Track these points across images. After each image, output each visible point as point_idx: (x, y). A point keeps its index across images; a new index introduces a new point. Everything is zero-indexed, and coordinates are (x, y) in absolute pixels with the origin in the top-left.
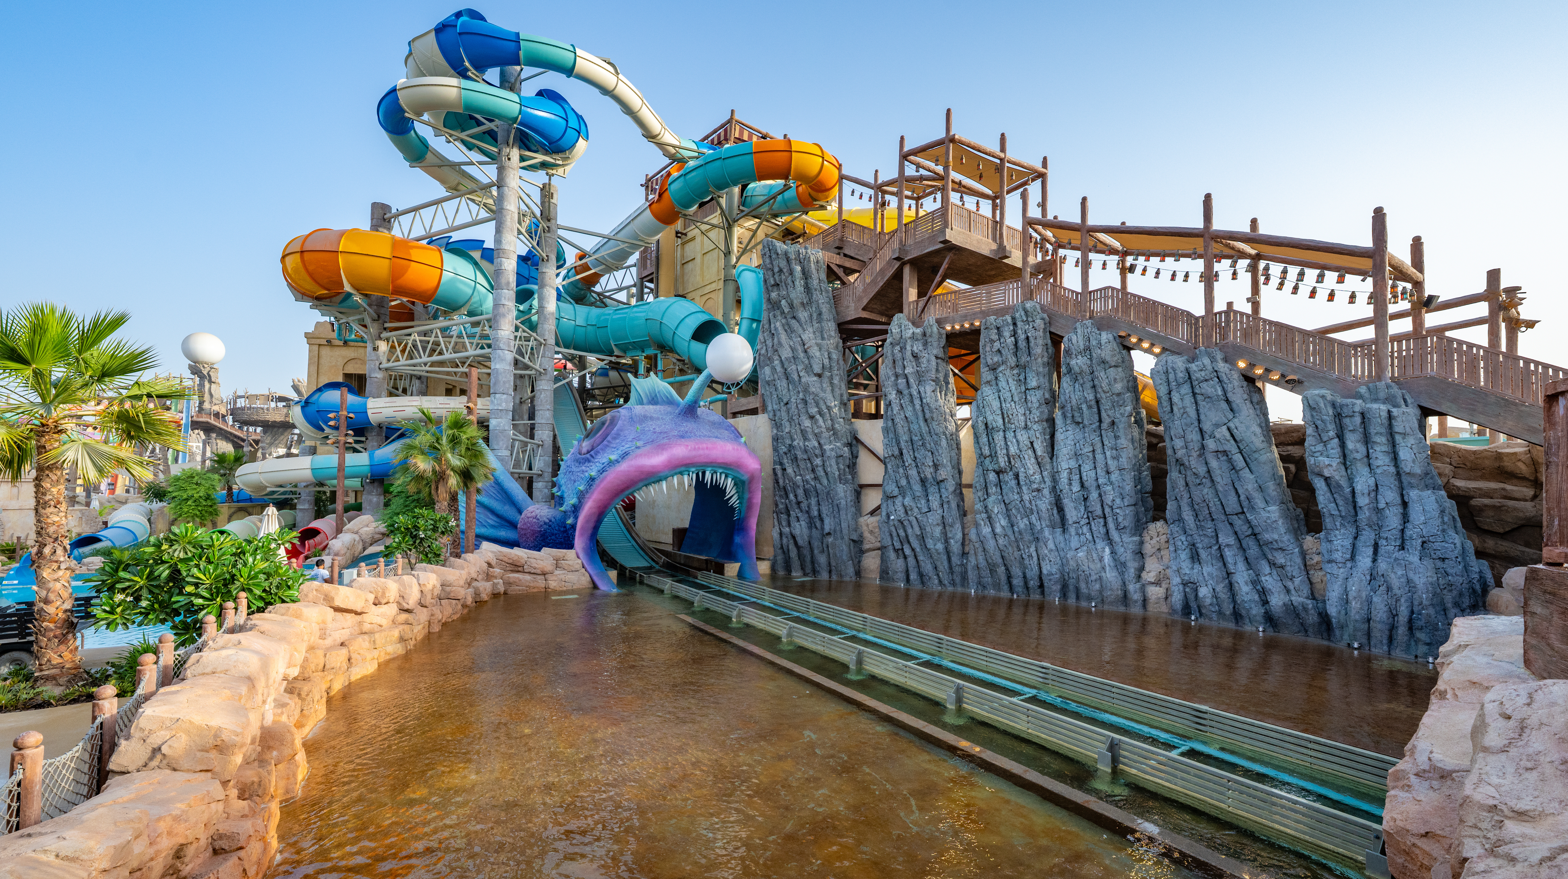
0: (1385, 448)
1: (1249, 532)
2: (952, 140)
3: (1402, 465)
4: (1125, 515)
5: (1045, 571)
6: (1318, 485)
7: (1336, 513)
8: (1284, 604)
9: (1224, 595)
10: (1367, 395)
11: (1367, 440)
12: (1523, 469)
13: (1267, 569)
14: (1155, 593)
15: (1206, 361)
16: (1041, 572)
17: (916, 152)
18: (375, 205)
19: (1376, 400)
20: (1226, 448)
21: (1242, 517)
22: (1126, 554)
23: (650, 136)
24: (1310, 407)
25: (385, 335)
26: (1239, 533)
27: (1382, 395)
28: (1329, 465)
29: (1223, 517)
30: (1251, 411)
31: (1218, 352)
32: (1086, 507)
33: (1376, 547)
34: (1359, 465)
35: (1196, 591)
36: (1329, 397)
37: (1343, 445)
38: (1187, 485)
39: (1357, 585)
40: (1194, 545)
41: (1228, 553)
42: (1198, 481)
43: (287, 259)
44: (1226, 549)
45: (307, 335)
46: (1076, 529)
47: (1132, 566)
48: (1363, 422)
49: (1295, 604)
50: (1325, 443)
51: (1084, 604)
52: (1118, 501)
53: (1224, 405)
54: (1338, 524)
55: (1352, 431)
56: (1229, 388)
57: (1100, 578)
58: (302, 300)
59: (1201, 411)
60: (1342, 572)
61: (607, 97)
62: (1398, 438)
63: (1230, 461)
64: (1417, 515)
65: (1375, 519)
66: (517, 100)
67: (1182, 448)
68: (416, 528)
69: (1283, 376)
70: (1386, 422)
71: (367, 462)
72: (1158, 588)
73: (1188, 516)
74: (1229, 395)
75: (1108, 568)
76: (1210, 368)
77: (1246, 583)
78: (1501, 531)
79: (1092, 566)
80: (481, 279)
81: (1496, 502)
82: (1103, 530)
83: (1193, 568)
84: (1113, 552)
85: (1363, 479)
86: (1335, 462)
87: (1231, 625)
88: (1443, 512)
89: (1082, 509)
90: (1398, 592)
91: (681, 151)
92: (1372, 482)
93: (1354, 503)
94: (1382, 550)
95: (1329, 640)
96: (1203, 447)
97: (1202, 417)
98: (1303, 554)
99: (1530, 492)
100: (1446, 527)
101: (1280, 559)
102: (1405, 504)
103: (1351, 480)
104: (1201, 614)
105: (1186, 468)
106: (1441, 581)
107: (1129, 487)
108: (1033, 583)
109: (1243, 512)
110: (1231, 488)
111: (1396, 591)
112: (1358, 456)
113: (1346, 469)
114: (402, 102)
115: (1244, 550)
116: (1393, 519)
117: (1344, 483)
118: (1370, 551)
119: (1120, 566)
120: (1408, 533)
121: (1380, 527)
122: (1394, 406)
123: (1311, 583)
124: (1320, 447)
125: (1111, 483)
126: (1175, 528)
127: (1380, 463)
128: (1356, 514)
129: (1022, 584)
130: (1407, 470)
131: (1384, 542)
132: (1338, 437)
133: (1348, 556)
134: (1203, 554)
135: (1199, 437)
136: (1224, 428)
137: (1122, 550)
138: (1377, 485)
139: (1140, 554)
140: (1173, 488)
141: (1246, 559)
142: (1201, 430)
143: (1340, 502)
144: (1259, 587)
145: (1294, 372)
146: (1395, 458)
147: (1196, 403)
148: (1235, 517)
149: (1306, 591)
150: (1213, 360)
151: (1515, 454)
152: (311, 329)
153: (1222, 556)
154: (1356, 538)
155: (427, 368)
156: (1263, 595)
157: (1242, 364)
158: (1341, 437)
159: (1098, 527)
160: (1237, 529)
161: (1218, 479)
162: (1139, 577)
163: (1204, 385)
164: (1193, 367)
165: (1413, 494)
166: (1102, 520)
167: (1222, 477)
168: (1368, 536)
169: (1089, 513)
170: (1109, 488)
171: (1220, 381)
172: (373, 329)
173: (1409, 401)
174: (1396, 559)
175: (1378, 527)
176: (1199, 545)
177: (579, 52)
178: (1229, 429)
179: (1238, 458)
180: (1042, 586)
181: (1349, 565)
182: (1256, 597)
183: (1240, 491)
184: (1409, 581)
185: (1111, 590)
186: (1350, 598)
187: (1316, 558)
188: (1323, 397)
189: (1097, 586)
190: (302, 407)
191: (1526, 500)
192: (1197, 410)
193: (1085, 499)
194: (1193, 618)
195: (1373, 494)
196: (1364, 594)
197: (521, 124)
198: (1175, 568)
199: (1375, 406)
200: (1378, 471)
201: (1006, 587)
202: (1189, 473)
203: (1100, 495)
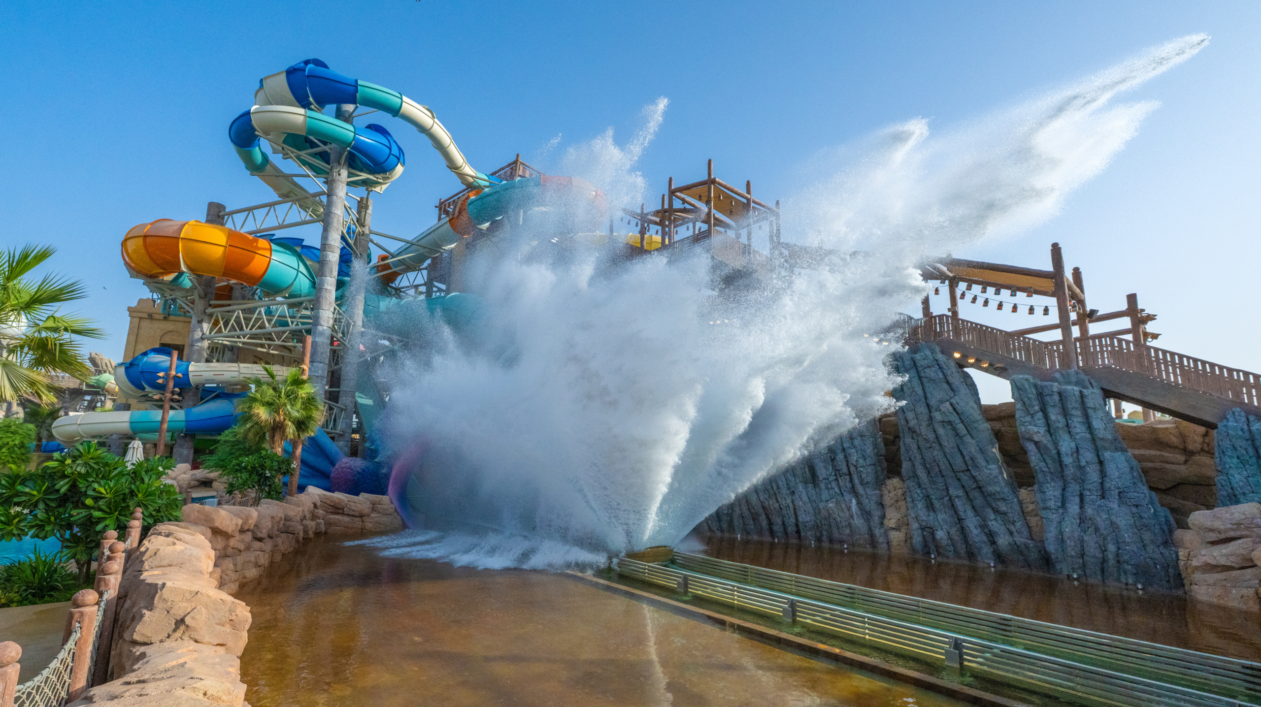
0: (1080, 419)
1: (974, 486)
2: (713, 182)
3: (1096, 432)
4: (868, 473)
5: (800, 519)
6: (1030, 448)
7: (1046, 469)
8: (1009, 544)
9: (957, 537)
10: (1061, 379)
11: (1065, 413)
12: (1175, 440)
13: (992, 516)
14: (896, 537)
15: (928, 353)
16: (797, 520)
17: (682, 189)
18: (211, 205)
19: (1069, 383)
20: (950, 419)
21: (968, 473)
22: (871, 505)
23: (453, 166)
24: (1017, 389)
25: (210, 310)
26: (966, 486)
27: (1073, 379)
28: (1038, 432)
29: (952, 474)
30: (967, 391)
31: (936, 346)
32: (834, 467)
33: (1081, 496)
34: (1061, 432)
35: (933, 534)
36: (1032, 381)
37: (1046, 417)
38: (919, 448)
39: (1070, 527)
40: (928, 496)
41: (958, 503)
42: (928, 445)
43: (129, 243)
44: (956, 500)
45: (130, 310)
46: (826, 484)
47: (877, 514)
48: (1061, 400)
49: (1018, 543)
50: (1032, 416)
51: (837, 546)
52: (861, 461)
53: (945, 386)
54: (1048, 478)
55: (1054, 406)
56: (949, 373)
57: (850, 525)
58: (137, 277)
59: (927, 390)
60: (1054, 517)
61: (423, 135)
62: (1090, 412)
63: (954, 429)
64: (1112, 471)
65: (1078, 474)
66: (352, 129)
67: (913, 419)
68: (263, 467)
69: (991, 365)
70: (1079, 399)
71: (183, 418)
72: (898, 533)
73: (922, 473)
74: (949, 378)
75: (855, 516)
76: (931, 357)
77: (976, 527)
78: (1164, 487)
79: (841, 514)
80: (302, 269)
81: (1157, 465)
82: (849, 485)
83: (929, 516)
84: (859, 503)
85: (1066, 443)
86: (1042, 430)
87: (966, 562)
88: (1132, 468)
89: (830, 468)
90: (1105, 532)
91: (477, 180)
92: (1073, 445)
93: (1061, 462)
94: (1087, 499)
95: (1049, 572)
96: (931, 418)
97: (928, 395)
98: (1020, 503)
99: (1181, 458)
100: (1136, 481)
101: (1003, 508)
102: (1101, 463)
103: (1056, 444)
104: (939, 554)
105: (918, 435)
106: (1138, 524)
107: (869, 450)
108: (791, 529)
109: (968, 470)
110: (956, 450)
111: (1103, 531)
112: (1060, 425)
113: (1051, 435)
114: (254, 123)
115: (971, 500)
116: (1093, 475)
117: (1050, 446)
118: (1077, 500)
119: (866, 514)
120: (1107, 485)
121: (1083, 481)
122: (1084, 388)
123: (1029, 527)
124: (1028, 419)
125: (855, 447)
126: (910, 483)
127: (1078, 430)
128: (1062, 471)
129: (781, 530)
130: (1101, 436)
131: (1088, 493)
132: (1042, 410)
133: (1060, 504)
134: (937, 504)
135: (927, 411)
136: (948, 404)
137: (867, 501)
138: (1077, 448)
139: (881, 505)
140: (907, 451)
141: (973, 507)
142: (928, 405)
143: (1049, 462)
144: (986, 530)
145: (999, 361)
146: (1090, 427)
147: (922, 384)
148: (961, 474)
149: (1026, 533)
150: (933, 352)
151: (1167, 429)
152: (134, 304)
153: (953, 505)
154: (1064, 490)
155: (246, 340)
156: (991, 537)
157: (957, 355)
158: (1044, 410)
159: (844, 482)
160: (964, 483)
161: (945, 444)
162: (882, 523)
163: (927, 370)
164: (918, 356)
165: (1107, 455)
166: (847, 477)
167: (949, 442)
168: (1074, 488)
169: (837, 471)
170: (853, 451)
171: (940, 368)
172: (200, 304)
173: (1094, 384)
174: (1099, 506)
175: (1081, 481)
176: (933, 497)
177: (405, 98)
178: (951, 404)
179: (960, 427)
180: (798, 532)
181: (1061, 511)
182: (985, 538)
183: (965, 453)
184: (1112, 523)
185: (860, 534)
186: (1065, 538)
187: (1031, 507)
188: (1027, 380)
189: (848, 531)
190: (126, 368)
191: (1179, 464)
192: (924, 389)
193: (833, 460)
194: (933, 556)
195: (1075, 455)
196: (1076, 534)
197: (353, 148)
198: (913, 515)
199: (1069, 387)
200: (1078, 437)
201: (767, 533)
202: (920, 439)
203: (846, 457)
